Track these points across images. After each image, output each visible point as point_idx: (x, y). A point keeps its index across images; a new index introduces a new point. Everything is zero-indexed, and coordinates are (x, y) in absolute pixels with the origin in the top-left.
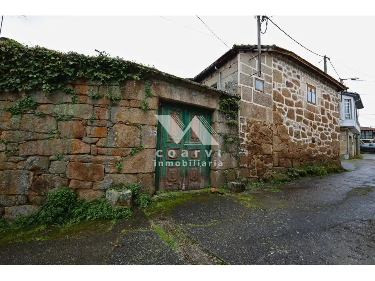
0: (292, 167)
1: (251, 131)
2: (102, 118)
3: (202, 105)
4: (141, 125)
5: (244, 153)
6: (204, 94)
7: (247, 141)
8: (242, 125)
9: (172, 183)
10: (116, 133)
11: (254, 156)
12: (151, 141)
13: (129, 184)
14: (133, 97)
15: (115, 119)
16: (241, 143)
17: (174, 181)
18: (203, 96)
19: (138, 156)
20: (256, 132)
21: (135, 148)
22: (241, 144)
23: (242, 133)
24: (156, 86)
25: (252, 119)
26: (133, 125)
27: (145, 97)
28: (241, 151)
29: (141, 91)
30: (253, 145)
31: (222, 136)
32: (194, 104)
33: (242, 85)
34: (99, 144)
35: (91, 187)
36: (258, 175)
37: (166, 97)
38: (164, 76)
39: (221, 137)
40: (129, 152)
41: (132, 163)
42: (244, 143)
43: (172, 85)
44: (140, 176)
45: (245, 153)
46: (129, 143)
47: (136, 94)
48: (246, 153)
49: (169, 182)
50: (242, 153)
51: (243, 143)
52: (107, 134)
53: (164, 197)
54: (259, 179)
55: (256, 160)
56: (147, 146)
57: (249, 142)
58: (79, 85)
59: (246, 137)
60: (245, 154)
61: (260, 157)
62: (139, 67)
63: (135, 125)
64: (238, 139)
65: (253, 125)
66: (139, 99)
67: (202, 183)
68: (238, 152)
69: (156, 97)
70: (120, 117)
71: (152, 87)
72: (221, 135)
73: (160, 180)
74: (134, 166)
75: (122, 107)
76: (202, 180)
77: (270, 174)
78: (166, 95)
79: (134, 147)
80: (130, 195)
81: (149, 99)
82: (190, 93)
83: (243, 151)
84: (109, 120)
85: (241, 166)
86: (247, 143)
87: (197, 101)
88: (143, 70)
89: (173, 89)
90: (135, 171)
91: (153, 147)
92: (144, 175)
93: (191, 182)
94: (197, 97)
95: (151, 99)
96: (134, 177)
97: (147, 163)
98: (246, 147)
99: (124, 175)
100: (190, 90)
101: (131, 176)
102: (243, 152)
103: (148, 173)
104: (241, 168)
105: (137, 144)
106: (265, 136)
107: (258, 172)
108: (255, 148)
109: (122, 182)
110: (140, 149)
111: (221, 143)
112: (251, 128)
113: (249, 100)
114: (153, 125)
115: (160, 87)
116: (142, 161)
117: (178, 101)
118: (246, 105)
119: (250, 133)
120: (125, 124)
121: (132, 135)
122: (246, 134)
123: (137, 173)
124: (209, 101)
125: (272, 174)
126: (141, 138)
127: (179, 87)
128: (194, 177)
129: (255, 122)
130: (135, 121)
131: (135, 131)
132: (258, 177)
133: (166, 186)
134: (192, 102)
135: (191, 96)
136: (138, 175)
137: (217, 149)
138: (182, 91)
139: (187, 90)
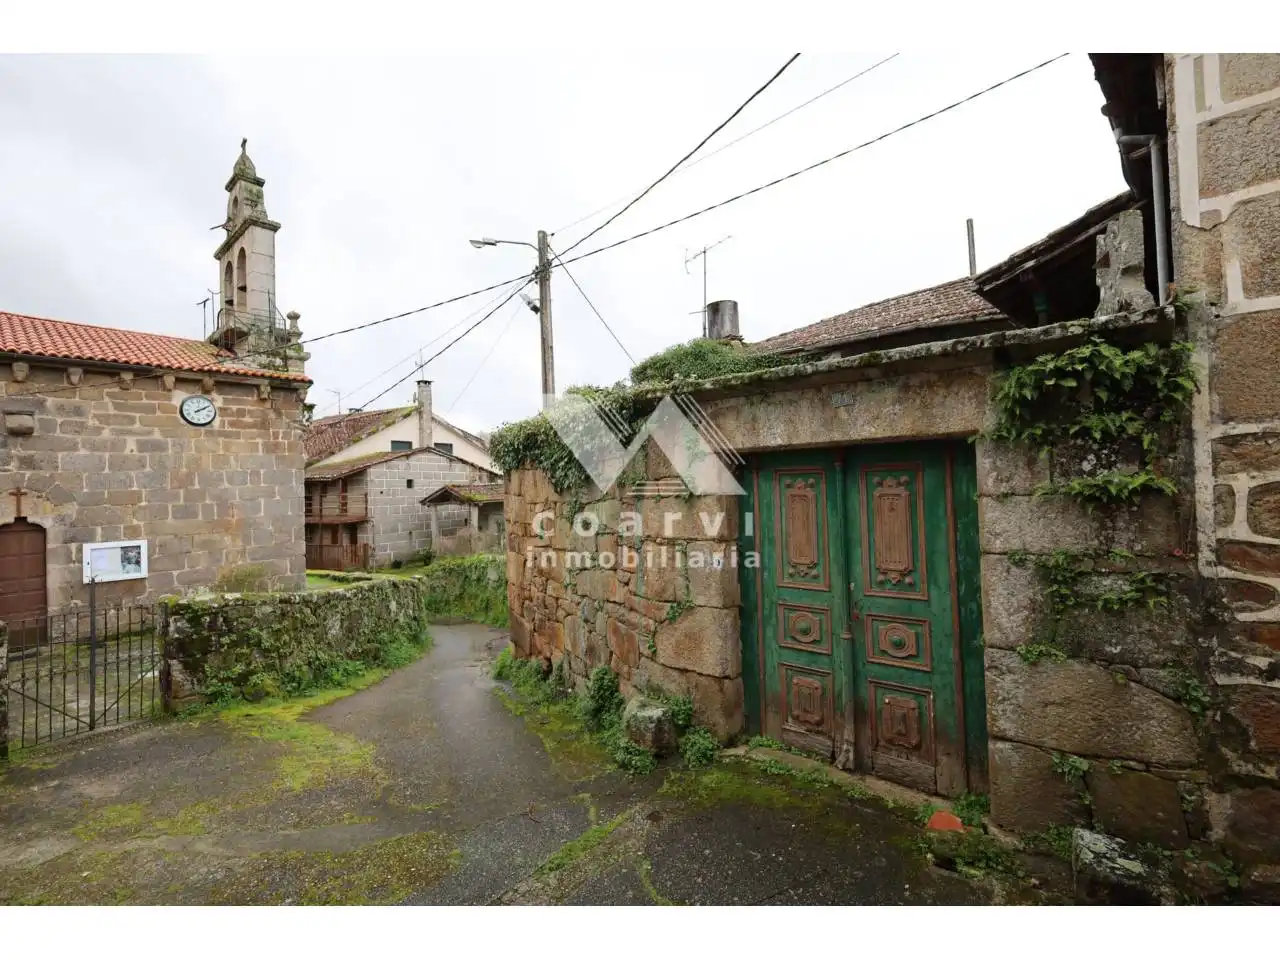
3: (888, 434)
6: (892, 383)
8: (1244, 485)
9: (808, 726)
12: (710, 585)
13: (671, 693)
14: (663, 470)
16: (1246, 609)
17: (813, 721)
18: (890, 393)
19: (684, 625)
21: (675, 604)
22: (1242, 618)
23: (1252, 545)
28: (1237, 667)
31: (1030, 565)
32: (847, 438)
34: (631, 587)
38: (710, 390)
39: (1023, 573)
40: (664, 615)
41: (673, 641)
42: (1274, 615)
43: (755, 401)
44: (693, 679)
46: (664, 590)
49: (797, 719)
51: (1264, 615)
53: (757, 761)
56: (701, 601)
63: (672, 542)
64: (1193, 587)
67: (943, 770)
68: (1203, 666)
70: (647, 526)
72: (1021, 563)
73: (766, 706)
74: (678, 651)
75: (649, 501)
76: (944, 759)
79: (675, 602)
82: (826, 402)
85: (1242, 767)
87: (860, 422)
89: (761, 411)
90: (681, 665)
91: (716, 605)
92: (702, 679)
93: (890, 749)
94: (858, 407)
96: (682, 680)
97: (705, 648)
99: (663, 668)
100: (824, 390)
101: (675, 674)
102: (1270, 679)
103: (709, 675)
104: (1247, 781)
105: (681, 594)
109: (659, 683)
110: (682, 608)
111: (1026, 602)
116: (694, 639)
117: (781, 446)
123: (687, 671)
124: (925, 406)
126: (687, 579)
127: (779, 397)
128: (902, 734)
134: (837, 436)
135: (829, 413)
136: (688, 674)
137: (998, 635)
138: (792, 408)
139: (810, 395)
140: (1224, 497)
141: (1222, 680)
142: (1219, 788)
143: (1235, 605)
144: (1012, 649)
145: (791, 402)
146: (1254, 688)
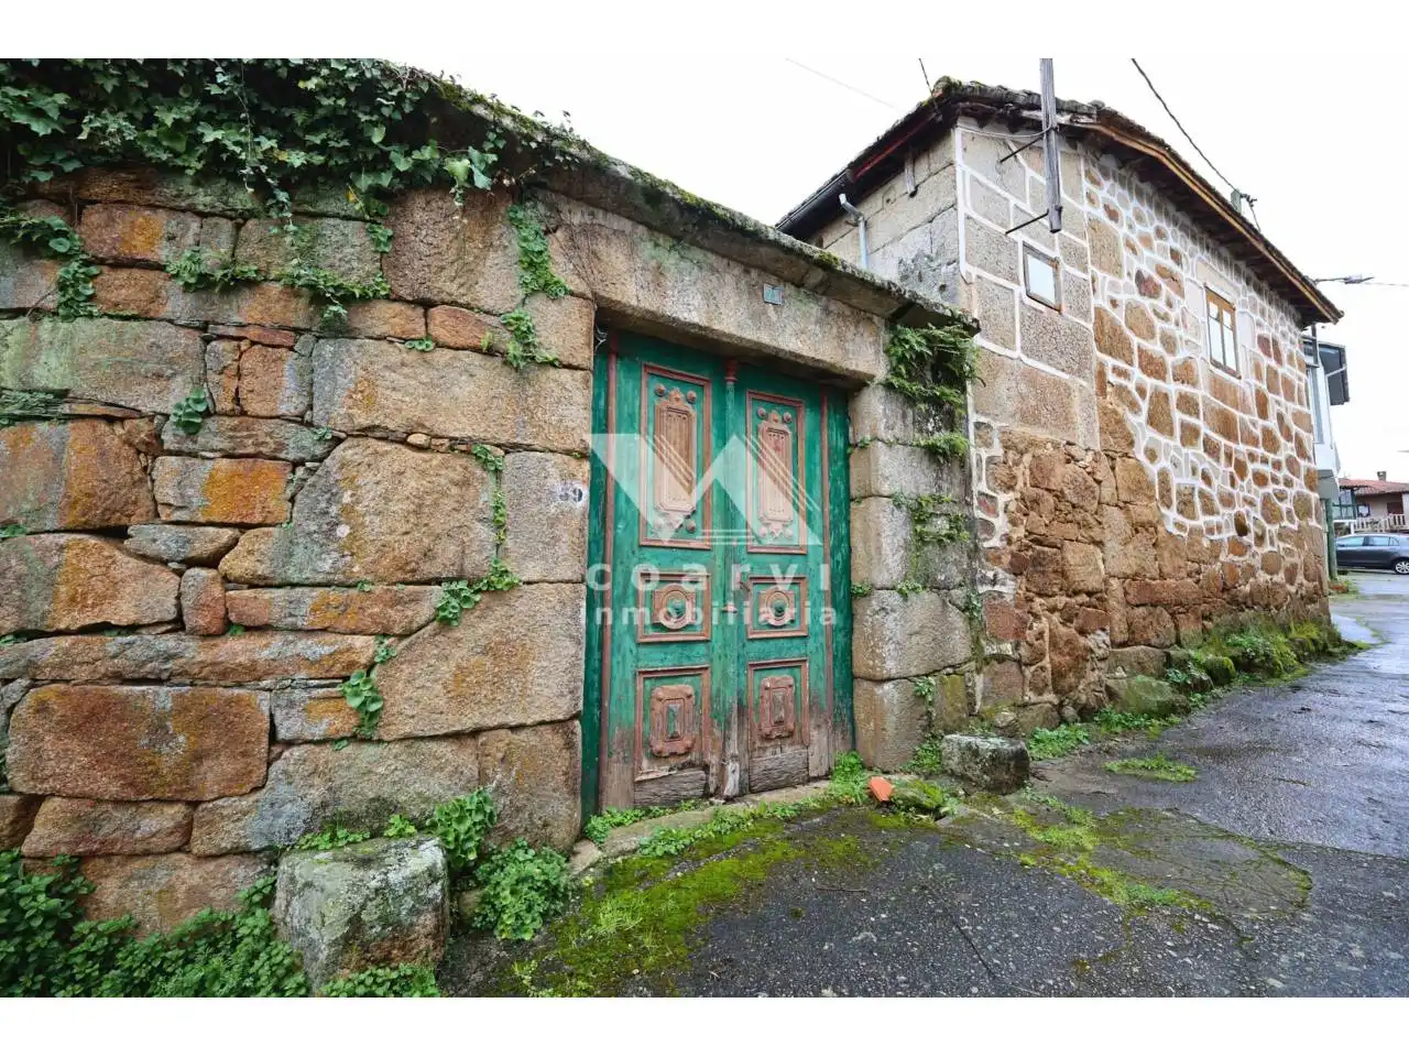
0: (1178, 642)
1: (1020, 484)
2: (254, 406)
3: (811, 354)
4: (500, 452)
5: (997, 588)
6: (817, 300)
7: (1007, 531)
8: (985, 456)
9: (673, 761)
10: (347, 499)
11: (1038, 600)
12: (556, 539)
13: (427, 800)
14: (448, 287)
15: (338, 411)
16: (985, 540)
17: (681, 750)
18: (814, 309)
19: (479, 628)
20: (1040, 491)
21: (463, 585)
22: (986, 545)
23: (987, 495)
24: (581, 241)
25: (1023, 429)
26: (452, 448)
27: (521, 293)
28: (984, 580)
29: (494, 258)
30: (1033, 550)
31: (904, 508)
32: (774, 344)
33: (975, 271)
34: (232, 564)
35: (176, 840)
36: (1056, 692)
37: (634, 302)
38: (624, 179)
39: (901, 515)
40: (425, 611)
41: (446, 670)
42: (995, 542)
43: (661, 241)
44: (498, 743)
45: (1003, 589)
46: (427, 554)
47: (467, 271)
48: (1009, 588)
49: (657, 757)
50: (989, 588)
51: (991, 543)
52: (292, 500)
53: (635, 851)
54: (1061, 705)
55: (1044, 619)
56: (532, 571)
57: (1015, 537)
58: (109, 203)
59: (1001, 513)
60: (1000, 594)
61: (1060, 606)
62: (479, 110)
63: (460, 446)
64: (971, 524)
65: (1027, 458)
66: (488, 304)
67: (814, 749)
68: (973, 582)
69: (582, 296)
70: (370, 402)
71: (555, 245)
72: (899, 506)
73: (610, 755)
74: (460, 691)
75: (384, 345)
77: (1100, 682)
78: (633, 293)
79: (458, 579)
80: (436, 880)
81: (539, 302)
82: (754, 291)
83: (994, 582)
84: (302, 421)
85: (990, 650)
86: (1009, 541)
87: (789, 330)
88: (505, 130)
89: (670, 260)
90: (468, 723)
91: (568, 575)
92: (523, 735)
93: (765, 749)
94: (786, 312)
95: (553, 307)
96: (463, 758)
97: (535, 668)
98: (1006, 559)
99: (396, 748)
100: (754, 273)
101: (444, 749)
102: (994, 585)
103: (542, 723)
104: (987, 661)
105: (477, 560)
106: (1074, 506)
107: (1058, 674)
108: (1040, 564)
109: (386, 791)
110: (492, 588)
111: (902, 542)
112: (1018, 471)
113: (1004, 345)
114: (568, 452)
115: (601, 247)
116: (507, 655)
117: (694, 325)
118: (996, 364)
119: (1019, 496)
120: (404, 442)
121: (448, 504)
122: (1003, 498)
123: (476, 733)
124: (840, 338)
125: (1111, 683)
126: (500, 526)
127: (698, 254)
128: (780, 722)
129: (1033, 443)
130: (460, 428)
131: (464, 483)
132: (1056, 702)
133: (640, 782)
134: (764, 338)
135: (757, 306)
136: (482, 739)
137: (886, 576)
138: (714, 278)
139: (736, 272)
140: (979, 461)
141: (982, 589)
142: (978, 671)
143: (982, 537)
144: (893, 588)
145: (713, 270)
146: (990, 593)
